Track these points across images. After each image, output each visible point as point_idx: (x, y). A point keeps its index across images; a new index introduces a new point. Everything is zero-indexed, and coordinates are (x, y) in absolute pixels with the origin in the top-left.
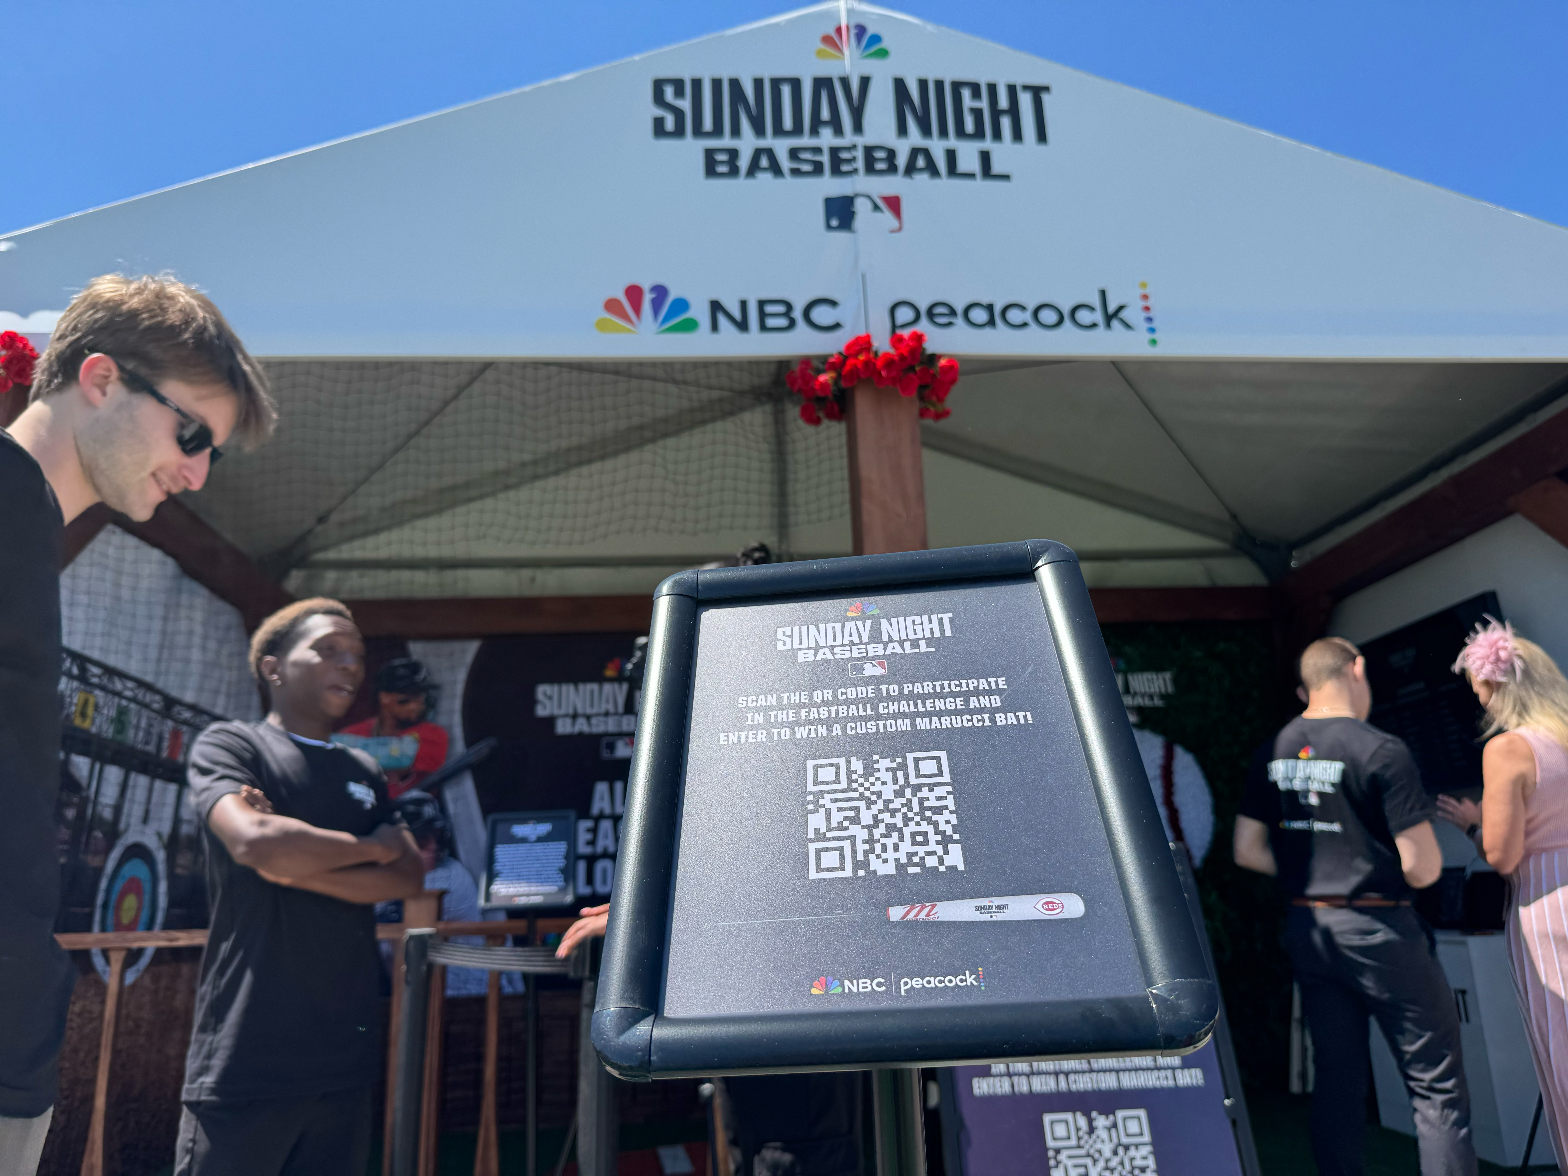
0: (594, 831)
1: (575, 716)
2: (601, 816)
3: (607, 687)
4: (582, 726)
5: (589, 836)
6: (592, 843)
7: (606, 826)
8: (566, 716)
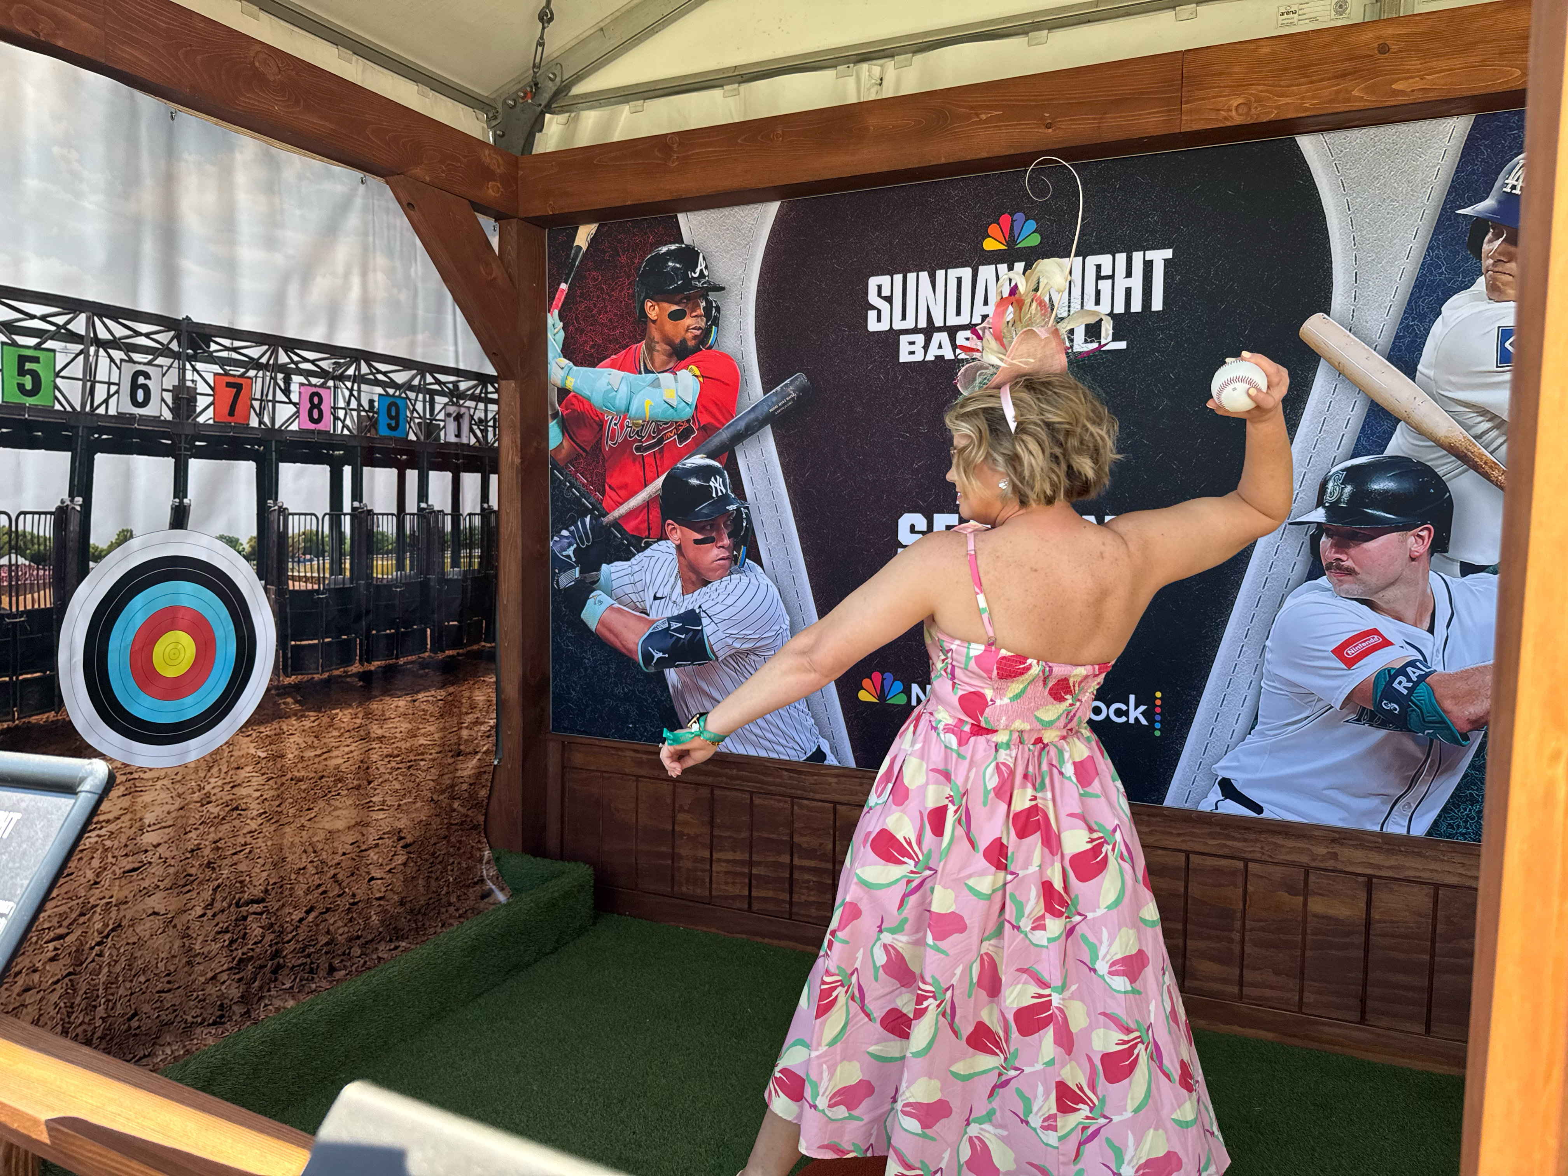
1: (929, 331)
3: (986, 273)
4: (940, 348)
8: (915, 330)
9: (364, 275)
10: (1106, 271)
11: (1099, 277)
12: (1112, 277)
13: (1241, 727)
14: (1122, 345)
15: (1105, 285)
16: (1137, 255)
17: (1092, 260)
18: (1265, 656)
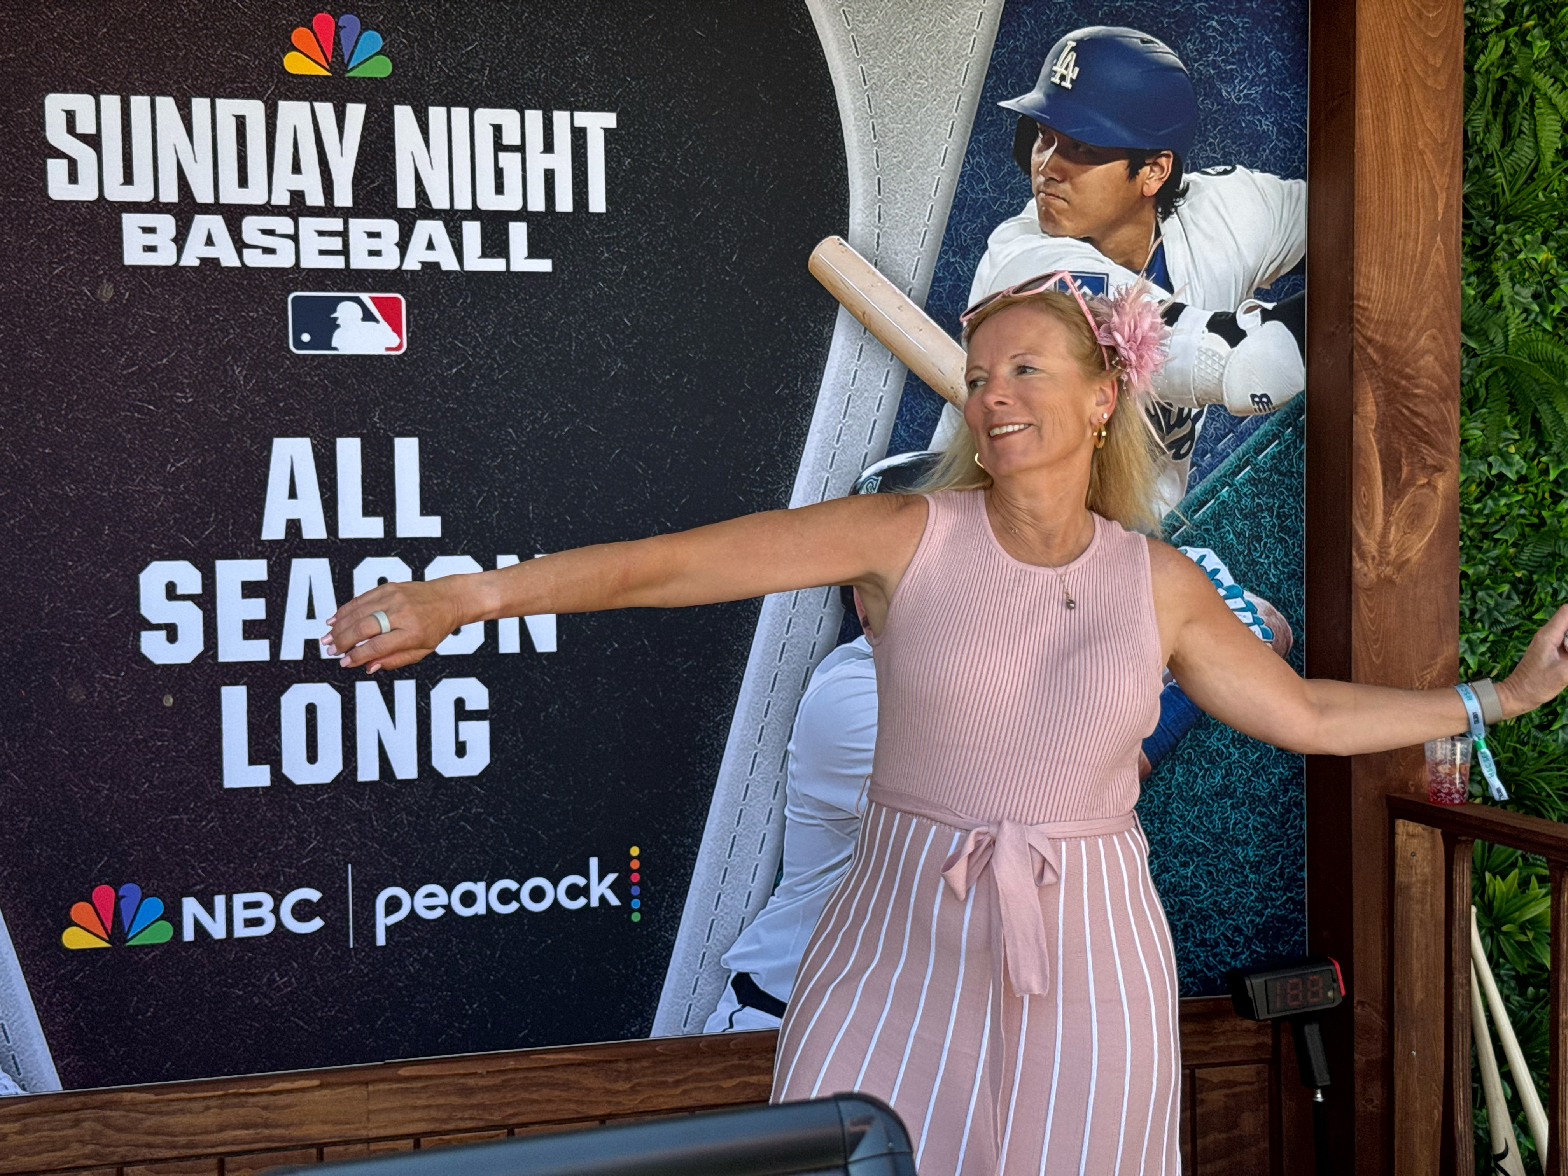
0: (269, 590)
2: (294, 545)
3: (293, 112)
4: (210, 242)
5: (257, 609)
6: (265, 629)
7: (310, 573)
8: (153, 206)
10: (511, 137)
11: (499, 147)
12: (521, 149)
13: (757, 886)
14: (544, 265)
15: (510, 162)
16: (561, 118)
17: (486, 117)
18: (792, 766)
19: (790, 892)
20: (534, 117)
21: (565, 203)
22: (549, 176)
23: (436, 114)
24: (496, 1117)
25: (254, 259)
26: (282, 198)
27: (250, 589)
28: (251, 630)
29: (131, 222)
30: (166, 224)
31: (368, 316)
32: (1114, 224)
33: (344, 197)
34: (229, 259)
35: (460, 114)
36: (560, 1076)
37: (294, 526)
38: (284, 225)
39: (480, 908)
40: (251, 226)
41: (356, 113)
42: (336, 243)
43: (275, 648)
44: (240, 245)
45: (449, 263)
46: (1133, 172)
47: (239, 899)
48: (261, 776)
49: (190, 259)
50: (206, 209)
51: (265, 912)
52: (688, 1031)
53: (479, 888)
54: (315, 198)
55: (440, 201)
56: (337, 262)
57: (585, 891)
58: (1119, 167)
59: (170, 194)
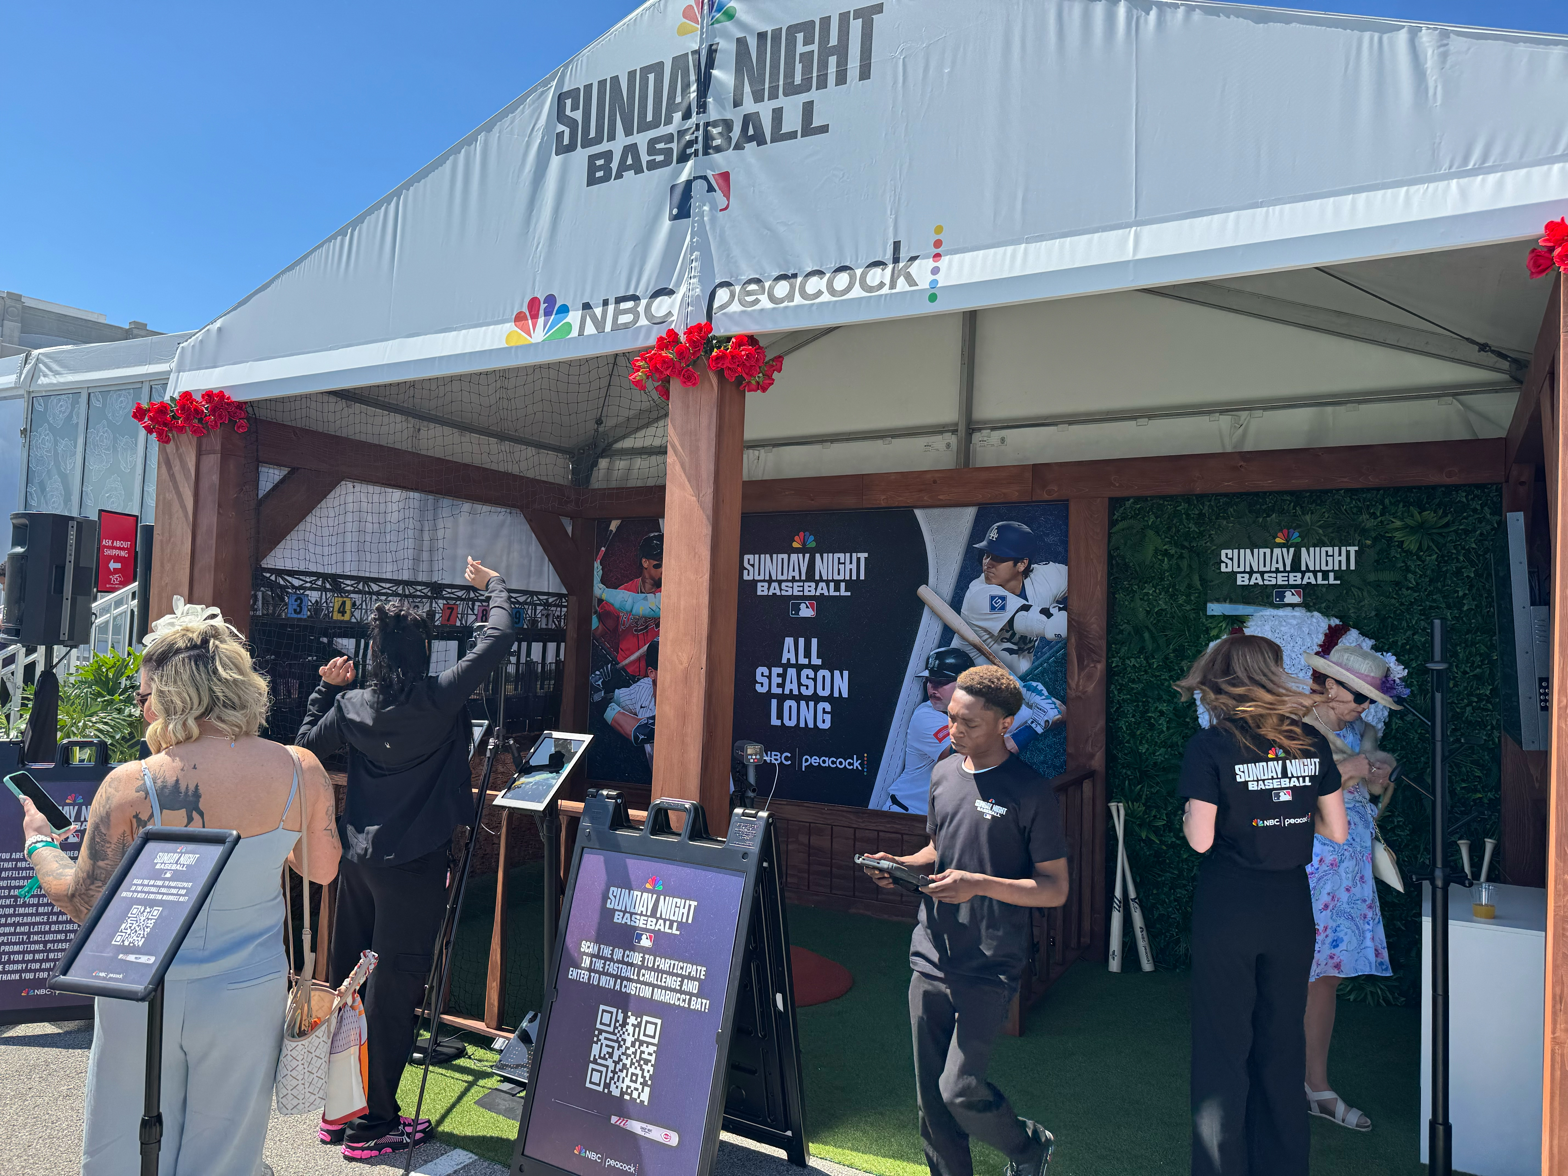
0: (783, 676)
1: (770, 581)
2: (789, 665)
3: (794, 557)
4: (775, 589)
5: (780, 680)
6: (781, 685)
7: (792, 672)
8: (764, 581)
9: (509, 554)
10: (842, 561)
11: (839, 563)
12: (844, 563)
13: (898, 770)
14: (849, 594)
15: (842, 567)
16: (854, 555)
17: (837, 555)
18: (908, 737)
19: (906, 773)
20: (848, 555)
21: (854, 577)
22: (851, 570)
23: (825, 555)
24: (829, 822)
25: (784, 593)
26: (790, 578)
27: (779, 675)
28: (779, 685)
29: (759, 584)
30: (766, 585)
31: (807, 607)
32: (1008, 581)
33: (803, 578)
34: (778, 593)
35: (831, 555)
36: (845, 814)
37: (789, 660)
38: (790, 584)
39: (827, 765)
40: (784, 585)
41: (807, 556)
42: (801, 589)
43: (783, 691)
44: (781, 590)
45: (826, 594)
46: (1015, 565)
47: (773, 753)
48: (778, 723)
49: (770, 594)
50: (774, 581)
51: (778, 757)
52: (878, 808)
53: (827, 759)
54: (797, 578)
55: (825, 578)
56: (801, 594)
57: (852, 764)
58: (1011, 563)
59: (767, 578)
